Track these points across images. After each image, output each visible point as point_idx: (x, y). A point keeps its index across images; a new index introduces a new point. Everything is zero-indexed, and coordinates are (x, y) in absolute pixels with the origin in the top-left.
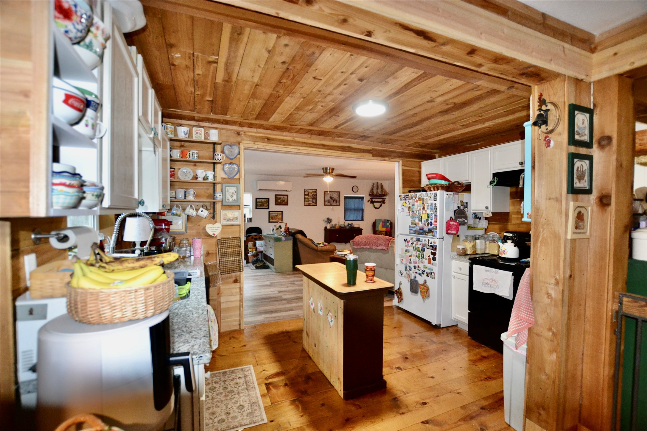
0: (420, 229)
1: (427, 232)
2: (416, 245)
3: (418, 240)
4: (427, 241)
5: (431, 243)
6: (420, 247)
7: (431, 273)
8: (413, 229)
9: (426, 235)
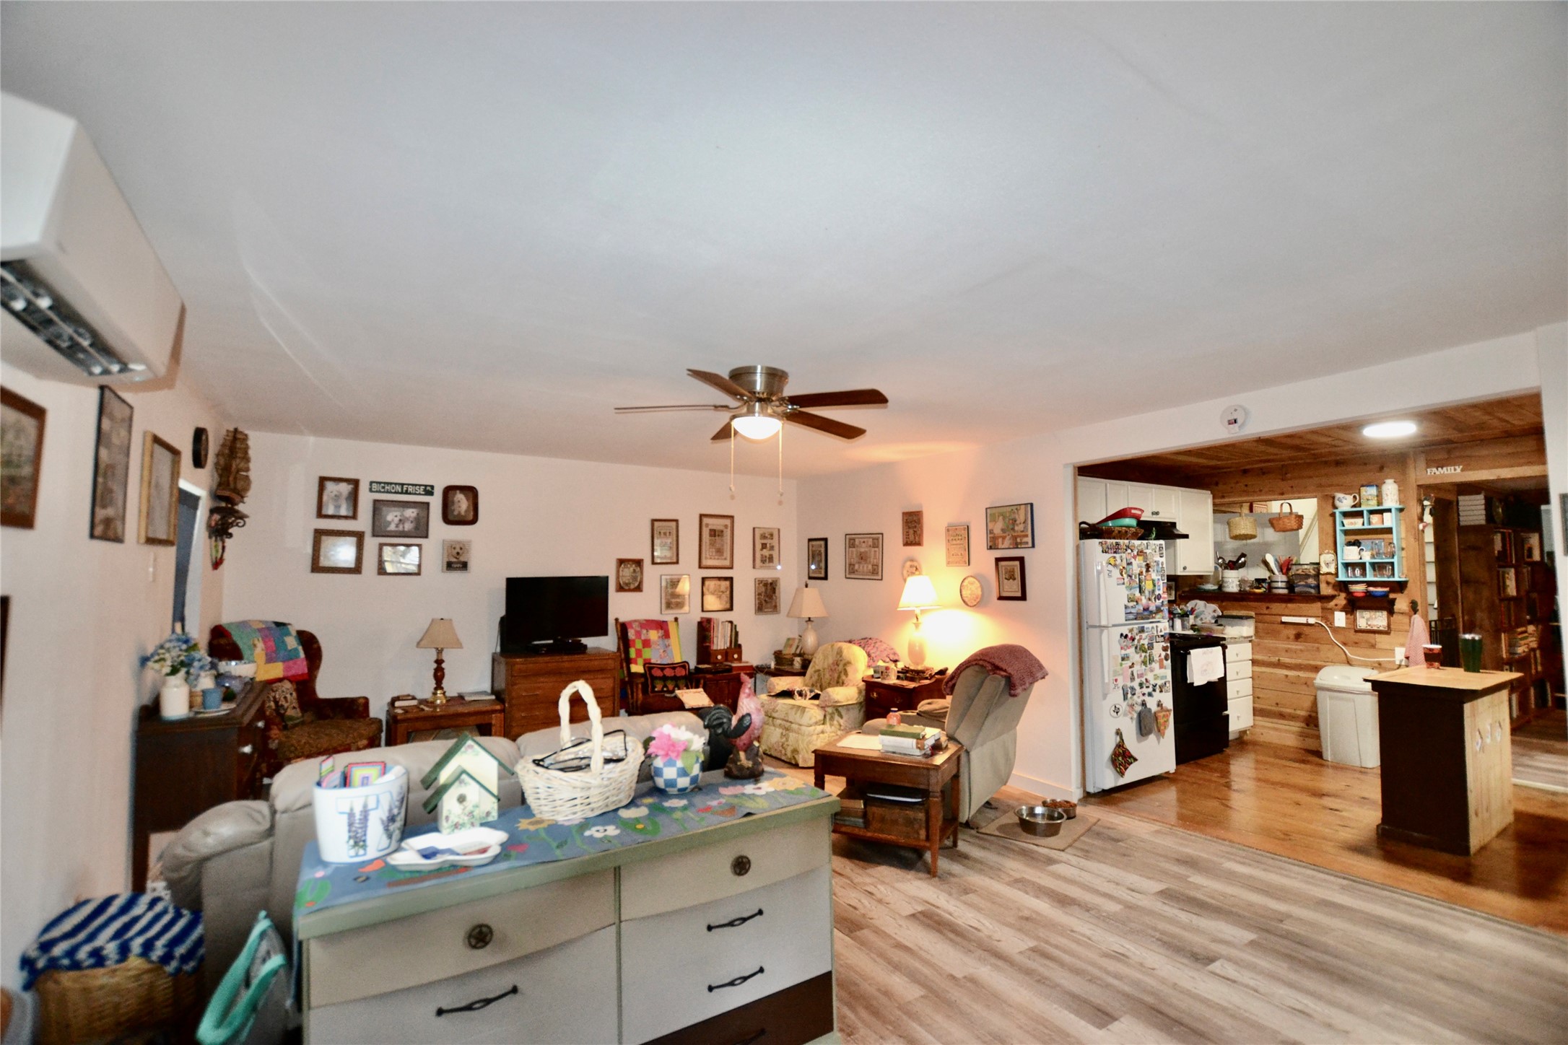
0: (1144, 610)
1: (1155, 613)
2: (1139, 641)
3: (1142, 630)
4: (1156, 629)
5: (1161, 631)
6: (1146, 642)
7: (1165, 684)
8: (1133, 611)
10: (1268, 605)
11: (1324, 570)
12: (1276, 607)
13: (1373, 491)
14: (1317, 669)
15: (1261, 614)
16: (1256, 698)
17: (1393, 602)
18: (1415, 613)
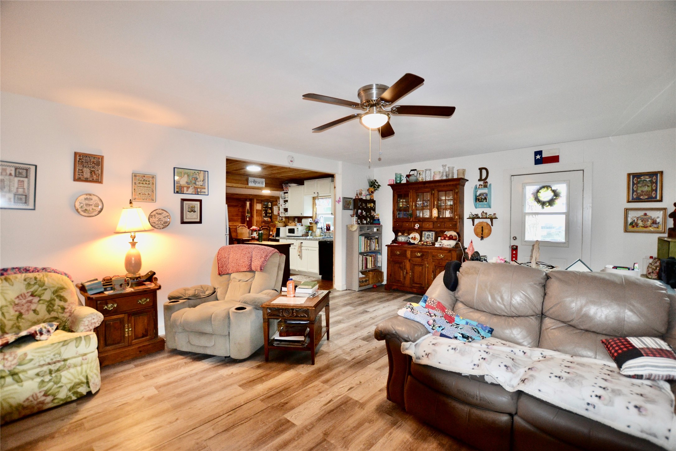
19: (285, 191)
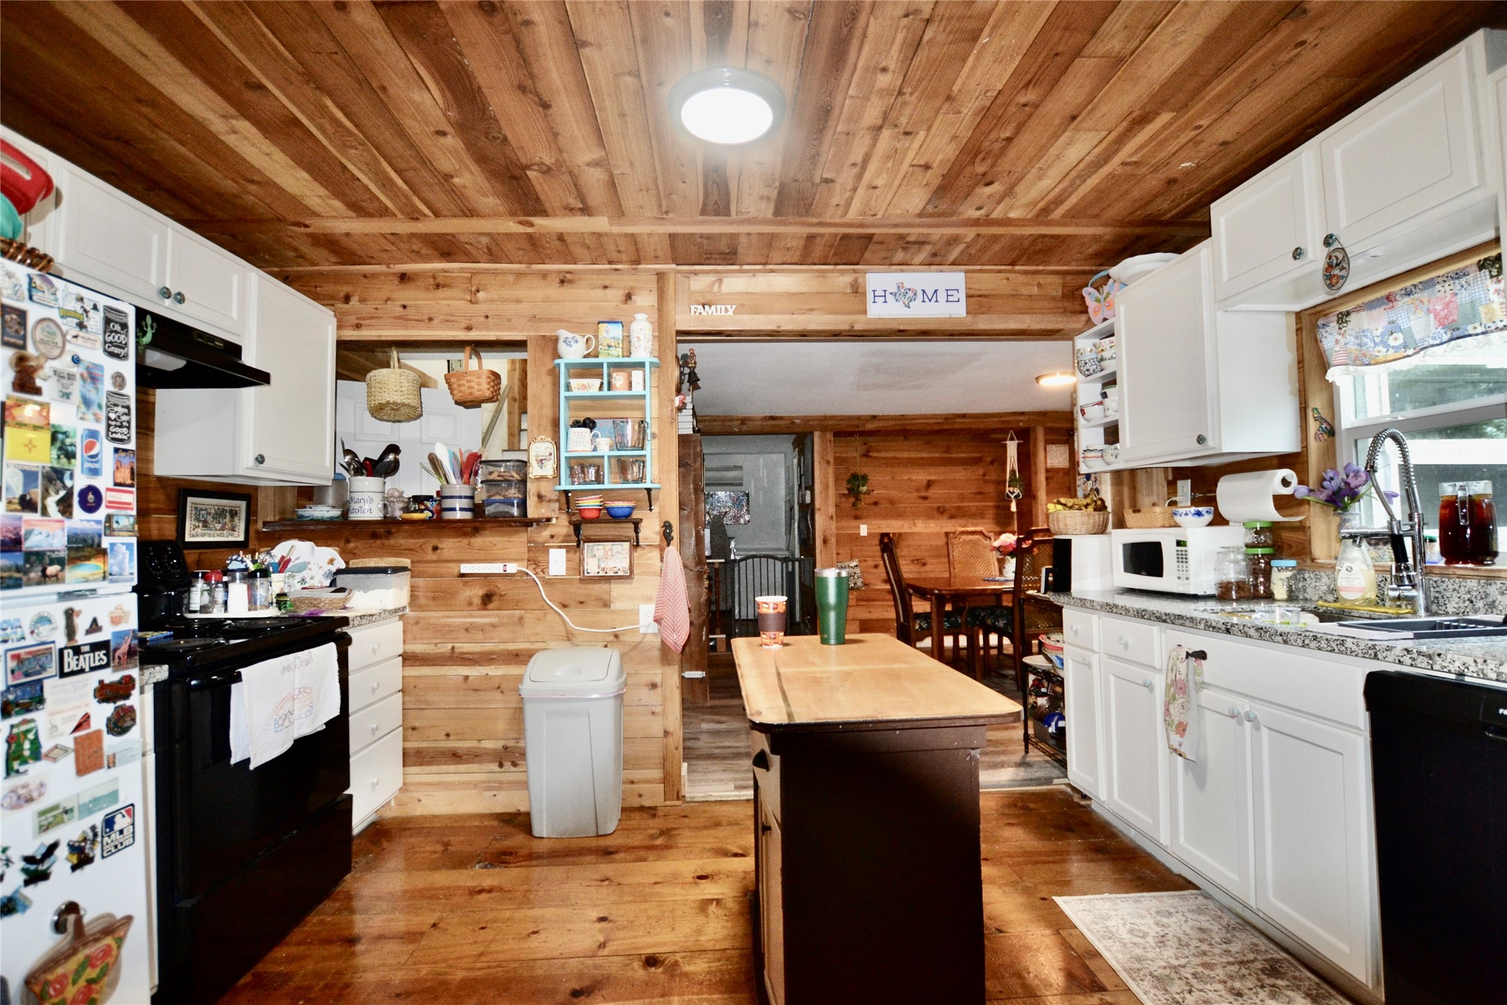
1: (61, 562)
4: (61, 622)
5: (95, 627)
7: (109, 822)
9: (45, 578)
10: (434, 542)
11: (534, 471)
12: (450, 546)
13: (615, 331)
14: (520, 657)
15: (419, 562)
16: (410, 729)
17: (637, 524)
18: (668, 545)
19: (1100, 326)
